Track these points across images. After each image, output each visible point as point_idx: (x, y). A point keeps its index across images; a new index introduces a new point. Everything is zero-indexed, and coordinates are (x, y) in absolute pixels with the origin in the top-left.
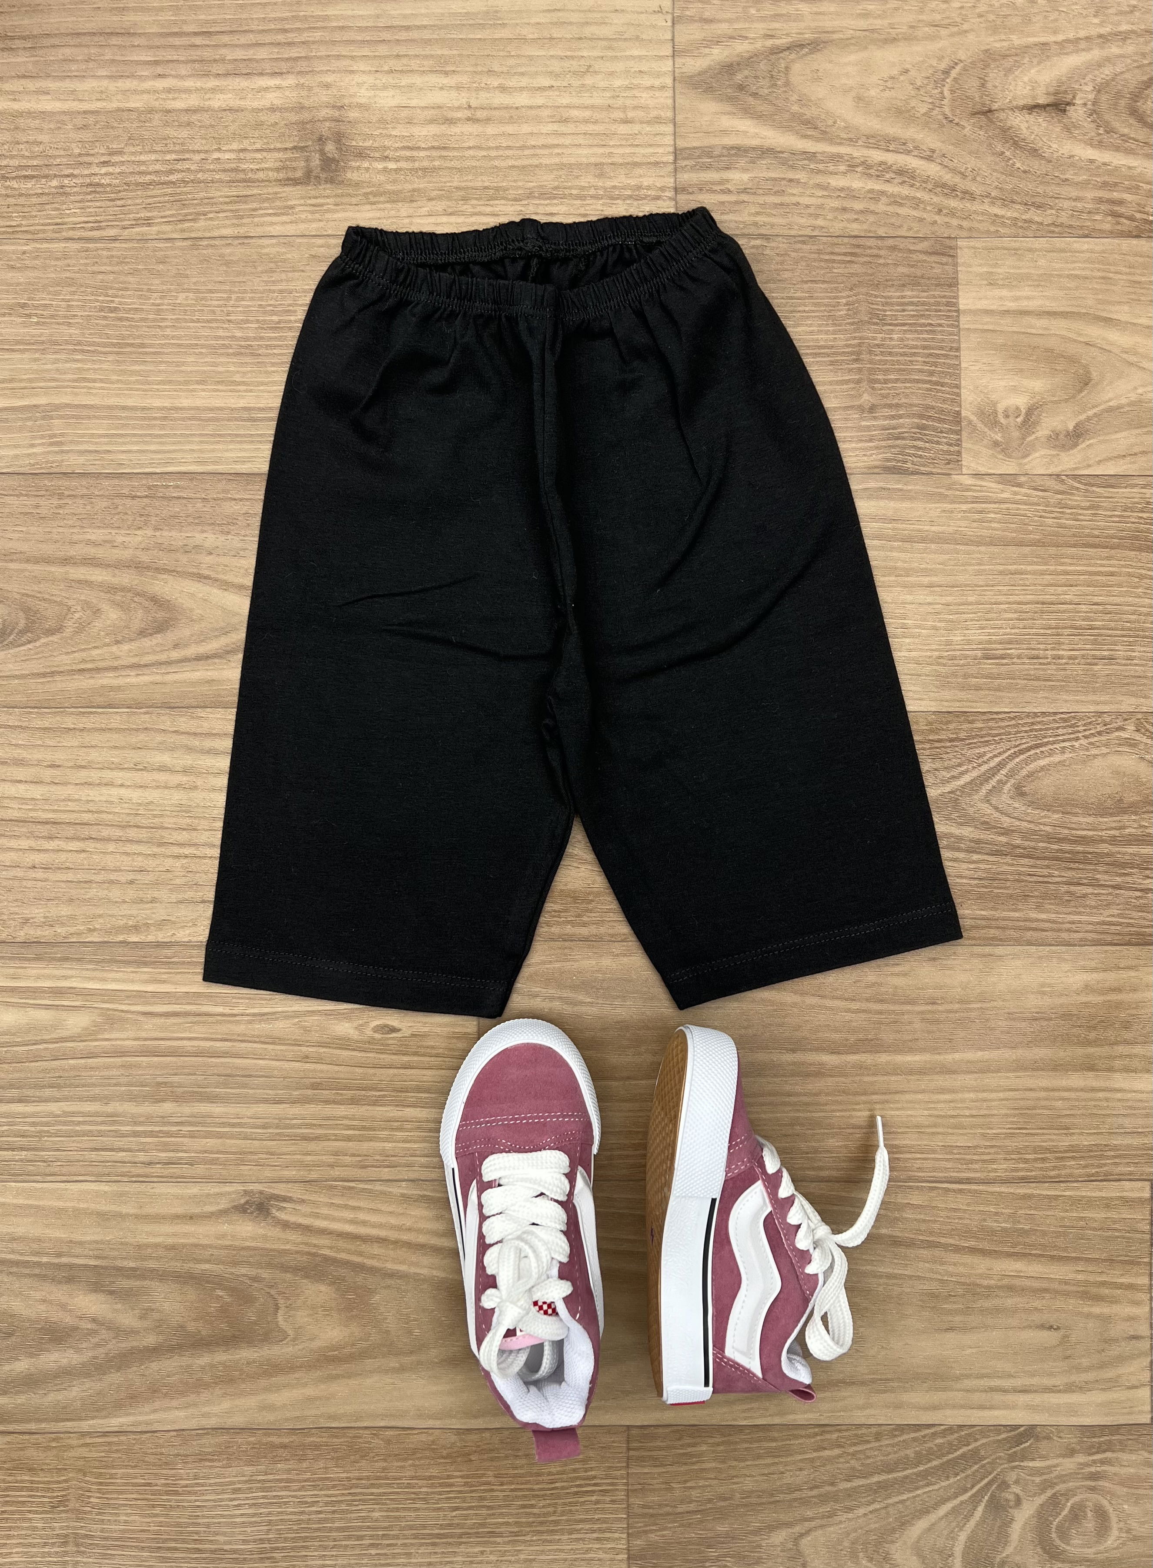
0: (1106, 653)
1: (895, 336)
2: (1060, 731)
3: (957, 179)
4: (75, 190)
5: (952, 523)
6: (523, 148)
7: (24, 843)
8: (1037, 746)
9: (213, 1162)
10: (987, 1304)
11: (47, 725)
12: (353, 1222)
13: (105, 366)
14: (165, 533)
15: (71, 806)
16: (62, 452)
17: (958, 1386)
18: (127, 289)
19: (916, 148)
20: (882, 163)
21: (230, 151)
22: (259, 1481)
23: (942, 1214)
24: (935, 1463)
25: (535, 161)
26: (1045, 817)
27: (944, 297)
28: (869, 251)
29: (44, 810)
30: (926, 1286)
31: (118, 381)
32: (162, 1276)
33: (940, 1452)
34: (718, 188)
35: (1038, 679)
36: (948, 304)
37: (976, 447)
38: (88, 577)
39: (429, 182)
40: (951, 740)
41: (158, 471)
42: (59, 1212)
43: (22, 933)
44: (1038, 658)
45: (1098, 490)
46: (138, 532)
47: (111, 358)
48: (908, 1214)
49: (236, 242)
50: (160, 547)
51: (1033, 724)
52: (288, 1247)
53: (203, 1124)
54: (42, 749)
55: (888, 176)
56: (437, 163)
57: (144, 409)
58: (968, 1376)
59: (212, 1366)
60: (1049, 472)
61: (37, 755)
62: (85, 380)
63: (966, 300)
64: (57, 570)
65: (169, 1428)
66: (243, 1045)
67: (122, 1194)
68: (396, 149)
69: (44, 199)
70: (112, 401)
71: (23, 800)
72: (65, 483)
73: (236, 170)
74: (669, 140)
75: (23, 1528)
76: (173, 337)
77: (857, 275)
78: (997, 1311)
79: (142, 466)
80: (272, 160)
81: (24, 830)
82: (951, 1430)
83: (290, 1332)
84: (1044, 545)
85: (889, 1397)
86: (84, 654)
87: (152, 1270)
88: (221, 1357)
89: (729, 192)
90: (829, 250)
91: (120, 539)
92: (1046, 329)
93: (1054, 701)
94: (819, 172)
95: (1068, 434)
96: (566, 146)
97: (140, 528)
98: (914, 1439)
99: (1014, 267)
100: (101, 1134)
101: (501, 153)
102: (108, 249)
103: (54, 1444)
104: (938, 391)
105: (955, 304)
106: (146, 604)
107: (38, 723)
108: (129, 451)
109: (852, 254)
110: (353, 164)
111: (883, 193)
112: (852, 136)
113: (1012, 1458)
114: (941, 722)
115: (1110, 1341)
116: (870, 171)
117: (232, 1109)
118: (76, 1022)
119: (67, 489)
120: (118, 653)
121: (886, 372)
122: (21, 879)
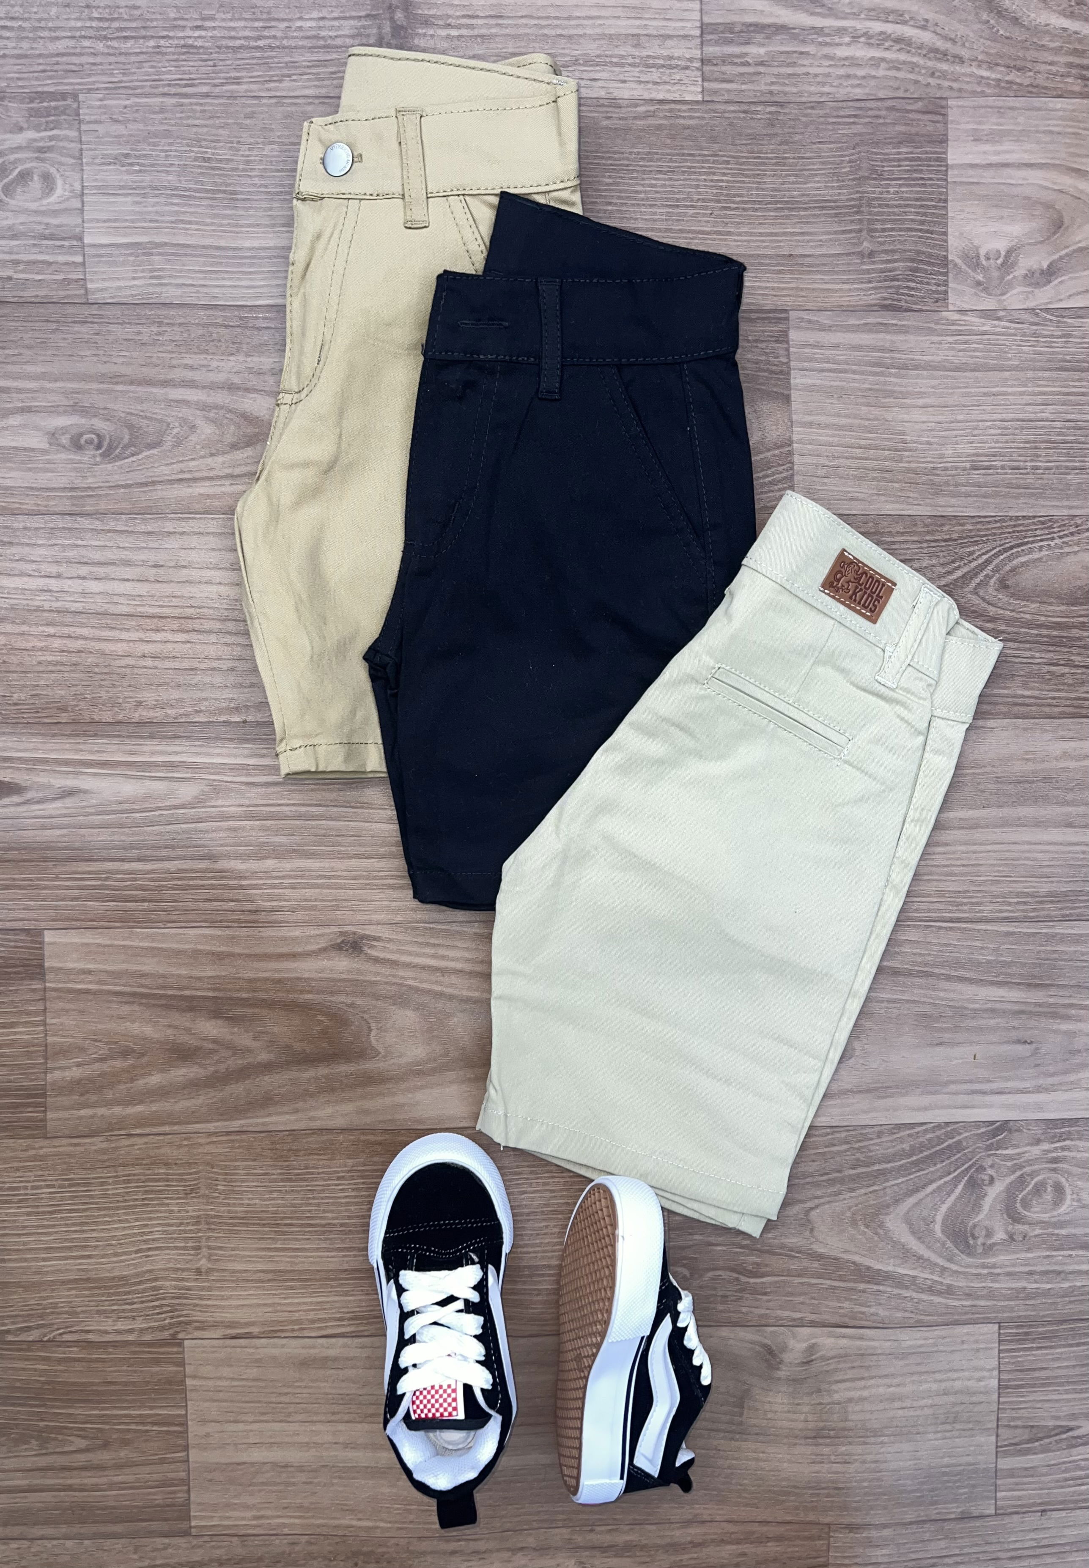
0: (1077, 464)
1: (892, 190)
2: (1038, 532)
3: (948, 45)
4: (170, 50)
5: (940, 352)
6: (569, 18)
7: (134, 635)
8: (1019, 545)
9: (314, 908)
10: (973, 1023)
11: (150, 529)
12: (434, 956)
13: (199, 210)
14: (255, 359)
15: (175, 602)
16: (161, 284)
17: (945, 1090)
18: (218, 141)
19: (912, 18)
20: (882, 33)
21: (311, 19)
22: (359, 1171)
23: (935, 948)
24: (925, 1153)
25: (580, 31)
26: (1025, 606)
27: (936, 153)
28: (870, 113)
29: (150, 606)
30: (922, 1009)
31: (212, 224)
32: (271, 1004)
33: (931, 1144)
34: (738, 60)
35: (1019, 487)
36: (937, 160)
37: (959, 287)
38: (185, 397)
39: (487, 48)
40: (945, 540)
41: (249, 304)
42: (178, 953)
43: (137, 715)
44: (1018, 468)
45: (1069, 321)
46: (232, 358)
47: (205, 202)
48: (907, 949)
49: (317, 101)
50: (250, 370)
51: (1015, 526)
52: (378, 978)
53: (302, 877)
54: (146, 551)
55: (887, 44)
56: (493, 31)
57: (235, 249)
58: (953, 1082)
59: (317, 1078)
60: (1025, 307)
61: (142, 556)
62: (183, 222)
63: (956, 155)
64: (157, 391)
65: (282, 1128)
66: (335, 809)
67: (233, 937)
68: (458, 17)
69: (142, 58)
70: (207, 242)
71: (132, 597)
72: (163, 312)
73: (316, 37)
74: (696, 16)
75: (161, 1212)
76: (261, 185)
77: (860, 134)
78: (981, 1030)
79: (234, 299)
80: (347, 27)
81: (134, 623)
82: (939, 1126)
83: (381, 1050)
84: (1022, 370)
85: (889, 1102)
86: (181, 465)
87: (263, 1000)
88: (323, 1071)
89: (749, 64)
90: (835, 114)
91: (214, 364)
92: (1024, 179)
93: (1033, 506)
94: (826, 44)
95: (1042, 272)
96: (607, 18)
97: (232, 354)
98: (909, 1135)
99: (997, 124)
100: (213, 887)
101: (549, 22)
102: (201, 104)
103: (185, 1143)
104: (928, 238)
105: (945, 159)
106: (237, 420)
107: (143, 528)
108: (223, 286)
109: (855, 116)
110: (420, 31)
111: (883, 59)
112: (854, 10)
113: (989, 1148)
114: (937, 525)
115: (1074, 1052)
116: (872, 41)
117: (326, 864)
118: (187, 792)
119: (166, 317)
120: (213, 465)
121: (884, 222)
122: (133, 667)
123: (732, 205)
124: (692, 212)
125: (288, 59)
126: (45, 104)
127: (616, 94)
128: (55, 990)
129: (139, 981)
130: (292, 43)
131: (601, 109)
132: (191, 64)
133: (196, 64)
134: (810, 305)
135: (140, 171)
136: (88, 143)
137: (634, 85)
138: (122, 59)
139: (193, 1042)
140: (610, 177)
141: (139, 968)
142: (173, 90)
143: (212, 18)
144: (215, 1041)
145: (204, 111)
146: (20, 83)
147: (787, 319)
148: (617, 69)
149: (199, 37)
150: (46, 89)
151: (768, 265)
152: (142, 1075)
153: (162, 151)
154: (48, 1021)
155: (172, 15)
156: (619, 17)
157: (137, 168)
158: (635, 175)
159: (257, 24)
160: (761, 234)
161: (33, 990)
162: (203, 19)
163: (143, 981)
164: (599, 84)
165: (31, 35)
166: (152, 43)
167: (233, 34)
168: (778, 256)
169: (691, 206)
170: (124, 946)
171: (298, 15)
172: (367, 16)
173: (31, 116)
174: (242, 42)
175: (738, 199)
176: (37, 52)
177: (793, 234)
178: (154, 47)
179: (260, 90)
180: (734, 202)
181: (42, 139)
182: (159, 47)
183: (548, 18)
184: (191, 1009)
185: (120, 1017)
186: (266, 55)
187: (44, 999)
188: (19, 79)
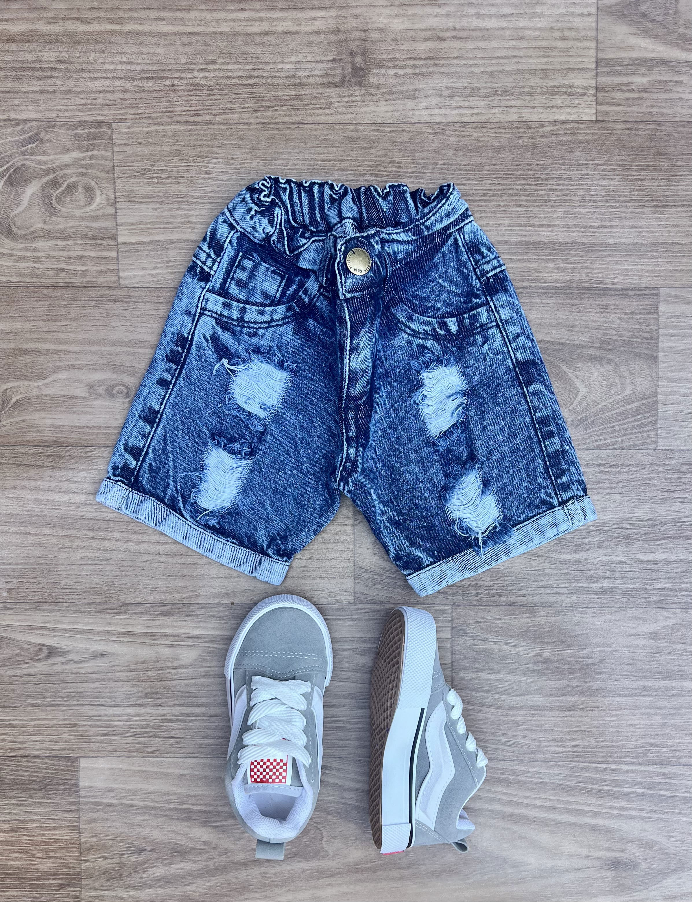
123: (617, 204)
124: (584, 211)
125: (271, 94)
126: (86, 131)
127: (526, 117)
128: (87, 803)
129: (150, 797)
130: (275, 81)
131: (514, 131)
132: (197, 98)
133: (201, 98)
134: (678, 283)
135: (158, 183)
136: (119, 161)
137: (541, 111)
138: (145, 95)
139: (189, 844)
140: (520, 184)
141: (150, 787)
142: (183, 119)
143: (214, 63)
144: (205, 844)
145: (207, 135)
146: (67, 114)
147: (658, 295)
148: (528, 98)
149: (203, 77)
150: (87, 119)
151: (644, 251)
152: (151, 867)
153: (174, 166)
154: (81, 826)
155: (183, 61)
156: (531, 56)
157: (156, 180)
158: (540, 182)
159: (248, 67)
160: (640, 227)
161: (70, 803)
162: (207, 64)
163: (153, 797)
164: (514, 110)
165: (75, 75)
166: (168, 83)
167: (230, 74)
168: (653, 244)
169: (584, 206)
170: (139, 771)
171: (280, 60)
172: (334, 60)
173: (76, 140)
174: (237, 81)
175: (622, 199)
176: (80, 89)
177: (666, 226)
178: (168, 86)
179: (249, 118)
180: (618, 202)
181: (84, 158)
182: (173, 86)
183: (474, 58)
184: (189, 819)
185: (135, 824)
186: (255, 90)
187: (78, 810)
188: (66, 110)
